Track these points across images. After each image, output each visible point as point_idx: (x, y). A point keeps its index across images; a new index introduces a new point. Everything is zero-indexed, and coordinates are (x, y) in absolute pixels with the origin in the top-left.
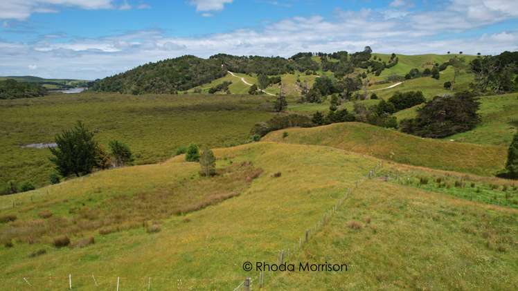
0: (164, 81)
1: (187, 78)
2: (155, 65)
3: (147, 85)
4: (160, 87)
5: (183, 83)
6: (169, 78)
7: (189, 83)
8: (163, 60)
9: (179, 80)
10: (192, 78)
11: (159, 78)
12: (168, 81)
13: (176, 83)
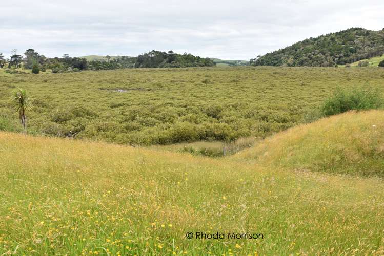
0: (324, 54)
1: (351, 51)
2: (315, 40)
3: (305, 58)
4: (317, 60)
5: (347, 56)
6: (330, 50)
7: (353, 56)
8: (324, 35)
9: (341, 53)
10: (358, 50)
11: (318, 51)
12: (328, 53)
13: (338, 56)
